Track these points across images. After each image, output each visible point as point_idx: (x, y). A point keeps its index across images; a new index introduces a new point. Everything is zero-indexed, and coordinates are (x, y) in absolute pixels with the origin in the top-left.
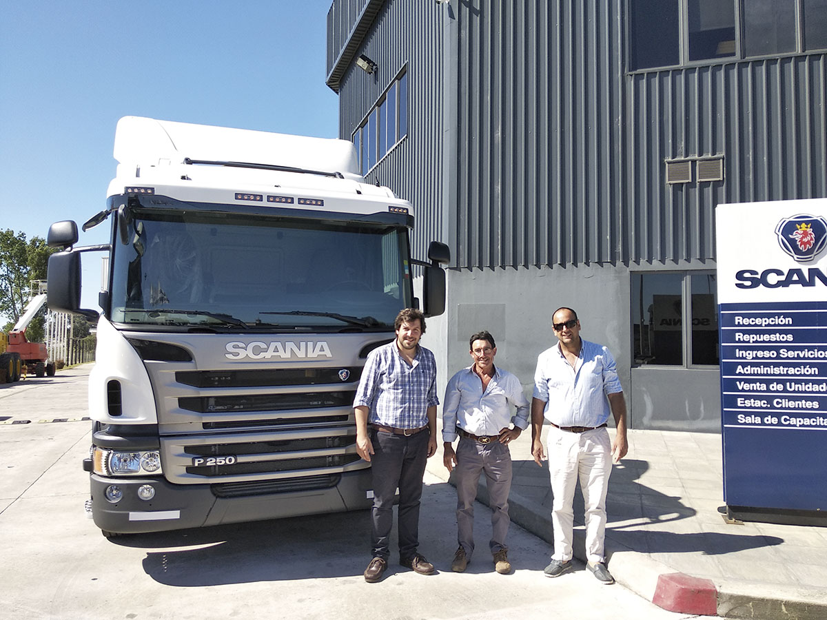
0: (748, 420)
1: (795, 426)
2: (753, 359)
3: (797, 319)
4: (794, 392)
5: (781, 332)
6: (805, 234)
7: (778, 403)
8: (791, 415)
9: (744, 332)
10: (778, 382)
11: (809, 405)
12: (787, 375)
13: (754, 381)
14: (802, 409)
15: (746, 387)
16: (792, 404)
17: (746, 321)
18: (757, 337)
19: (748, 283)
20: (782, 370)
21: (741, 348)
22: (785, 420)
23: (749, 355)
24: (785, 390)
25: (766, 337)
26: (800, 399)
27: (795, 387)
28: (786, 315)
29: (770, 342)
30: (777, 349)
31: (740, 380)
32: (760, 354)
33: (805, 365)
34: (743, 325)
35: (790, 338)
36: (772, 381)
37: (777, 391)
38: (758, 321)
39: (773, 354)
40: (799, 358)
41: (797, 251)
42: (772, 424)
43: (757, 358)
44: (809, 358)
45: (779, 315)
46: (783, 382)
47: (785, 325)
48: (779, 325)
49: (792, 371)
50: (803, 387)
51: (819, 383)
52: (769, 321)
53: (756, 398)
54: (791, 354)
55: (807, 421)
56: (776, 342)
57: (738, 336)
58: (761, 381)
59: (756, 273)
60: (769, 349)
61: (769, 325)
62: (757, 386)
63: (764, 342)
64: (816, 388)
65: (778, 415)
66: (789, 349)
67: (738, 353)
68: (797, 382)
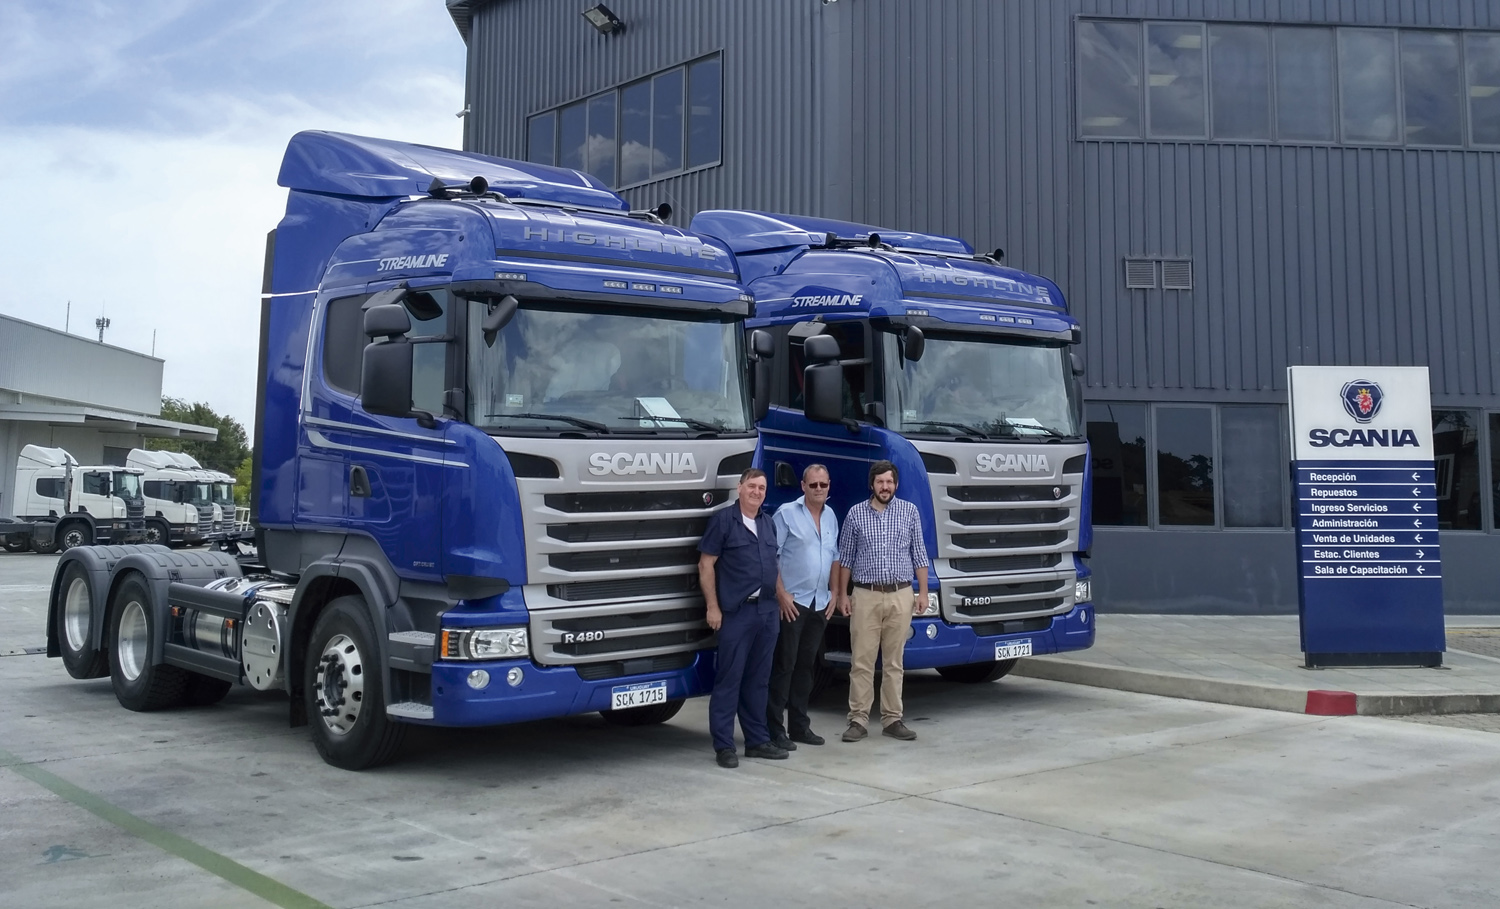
0: (1324, 571)
1: (1361, 575)
2: (1326, 513)
3: (1361, 476)
4: (1359, 543)
5: (1348, 488)
6: (1366, 399)
7: (1347, 554)
8: (1358, 565)
9: (1319, 488)
10: (1347, 534)
11: (1371, 555)
12: (1354, 528)
13: (1327, 534)
14: (1367, 559)
15: (1321, 539)
16: (1358, 555)
17: (1319, 477)
18: (1328, 493)
19: (1320, 442)
20: (1349, 523)
21: (1316, 503)
22: (1354, 570)
23: (1323, 509)
24: (1352, 542)
25: (1336, 493)
26: (1364, 549)
27: (1360, 539)
28: (1351, 472)
29: (1339, 497)
30: (1345, 503)
31: (1316, 533)
32: (1331, 508)
33: (1368, 518)
34: (1318, 481)
35: (1355, 493)
36: (1341, 534)
37: (1346, 543)
38: (1329, 477)
39: (1342, 508)
40: (1362, 512)
41: (1360, 414)
42: (1343, 574)
43: (1329, 512)
44: (1370, 512)
45: (1346, 472)
46: (1350, 534)
47: (1350, 482)
48: (1346, 481)
49: (1357, 524)
50: (1366, 539)
51: (1378, 534)
52: (1338, 477)
53: (1329, 549)
54: (1356, 508)
55: (1371, 570)
56: (1344, 497)
57: (1314, 491)
58: (1333, 534)
59: (1326, 433)
60: (1339, 503)
61: (1337, 481)
62: (1330, 538)
63: (1334, 497)
64: (1377, 539)
65: (1347, 566)
66: (1355, 503)
67: (1314, 508)
68: (1362, 534)
